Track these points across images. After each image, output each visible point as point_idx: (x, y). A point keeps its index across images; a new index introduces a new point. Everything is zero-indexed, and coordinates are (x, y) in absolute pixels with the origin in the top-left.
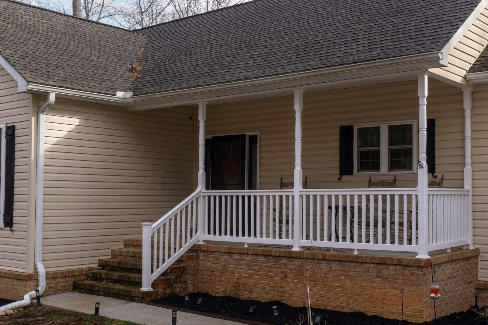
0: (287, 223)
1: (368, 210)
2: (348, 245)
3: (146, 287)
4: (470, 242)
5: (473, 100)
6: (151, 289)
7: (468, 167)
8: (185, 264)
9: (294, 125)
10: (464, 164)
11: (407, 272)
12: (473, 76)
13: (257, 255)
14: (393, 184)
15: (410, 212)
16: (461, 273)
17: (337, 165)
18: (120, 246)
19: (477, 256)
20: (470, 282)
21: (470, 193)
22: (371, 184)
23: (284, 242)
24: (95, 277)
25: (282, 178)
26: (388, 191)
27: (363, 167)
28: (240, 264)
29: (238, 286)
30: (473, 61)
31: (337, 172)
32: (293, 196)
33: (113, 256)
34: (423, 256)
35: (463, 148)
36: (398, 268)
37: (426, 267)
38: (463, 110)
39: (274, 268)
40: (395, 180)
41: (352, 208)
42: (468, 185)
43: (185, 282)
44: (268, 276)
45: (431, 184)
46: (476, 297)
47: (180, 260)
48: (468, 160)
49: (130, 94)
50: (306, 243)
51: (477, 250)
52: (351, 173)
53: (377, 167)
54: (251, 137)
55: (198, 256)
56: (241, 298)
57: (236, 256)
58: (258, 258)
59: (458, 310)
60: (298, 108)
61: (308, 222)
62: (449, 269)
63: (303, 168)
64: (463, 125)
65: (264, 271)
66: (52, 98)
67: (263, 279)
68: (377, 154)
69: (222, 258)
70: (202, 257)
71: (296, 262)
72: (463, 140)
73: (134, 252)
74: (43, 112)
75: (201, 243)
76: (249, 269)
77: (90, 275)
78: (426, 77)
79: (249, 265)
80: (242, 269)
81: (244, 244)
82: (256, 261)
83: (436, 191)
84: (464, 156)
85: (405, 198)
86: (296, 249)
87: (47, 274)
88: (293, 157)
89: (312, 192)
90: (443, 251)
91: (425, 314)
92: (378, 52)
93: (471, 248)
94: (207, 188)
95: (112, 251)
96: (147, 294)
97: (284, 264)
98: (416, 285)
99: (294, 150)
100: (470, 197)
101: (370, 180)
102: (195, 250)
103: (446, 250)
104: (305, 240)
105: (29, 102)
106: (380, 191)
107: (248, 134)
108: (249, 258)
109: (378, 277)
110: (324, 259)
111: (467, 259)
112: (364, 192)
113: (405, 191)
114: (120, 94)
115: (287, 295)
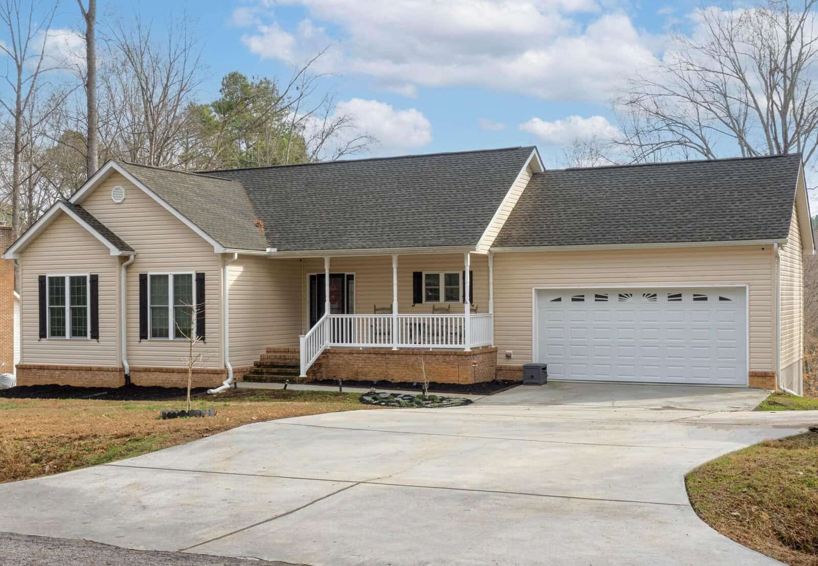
0: (389, 334)
1: (433, 325)
2: (426, 346)
3: (303, 375)
4: (492, 342)
5: (494, 261)
6: (306, 376)
7: (491, 301)
8: (320, 362)
9: (393, 277)
10: (489, 299)
11: (460, 358)
12: (493, 249)
13: (370, 353)
14: (447, 311)
15: (460, 327)
16: (487, 360)
17: (412, 297)
18: (264, 352)
19: (496, 351)
20: (493, 366)
21: (492, 316)
22: (435, 310)
23: (387, 345)
24: (256, 372)
25: (375, 306)
26: (445, 316)
27: (429, 298)
28: (358, 360)
29: (357, 373)
30: (493, 239)
31: (412, 301)
32: (392, 319)
33: (261, 359)
34: (468, 350)
35: (488, 289)
36: (455, 357)
37: (470, 355)
38: (488, 267)
39: (382, 361)
40: (449, 307)
41: (424, 324)
42: (491, 312)
43: (321, 373)
44: (377, 366)
45: (472, 311)
46: (496, 375)
47: (318, 359)
48: (491, 297)
49: (275, 250)
50: (400, 345)
51: (496, 348)
52: (420, 302)
53: (437, 298)
54: (348, 276)
55: (328, 356)
56: (359, 380)
57: (355, 355)
58: (371, 356)
59: (486, 380)
60: (395, 266)
61: (402, 334)
62: (481, 357)
63: (398, 301)
64: (488, 276)
65: (375, 363)
66: (236, 256)
67: (375, 368)
68: (437, 291)
69: (345, 356)
70: (330, 357)
71: (396, 357)
72: (489, 284)
73: (280, 356)
74: (227, 265)
75: (328, 348)
76: (365, 363)
77: (252, 371)
78: (469, 255)
79: (365, 360)
80: (360, 362)
81: (359, 347)
82: (369, 358)
83: (474, 315)
84: (489, 294)
85: (453, 319)
86: (395, 349)
87: (233, 369)
88: (392, 295)
89: (404, 316)
90: (478, 348)
91: (469, 380)
92: (444, 240)
93: (493, 347)
94: (331, 313)
95: (261, 355)
96: (304, 379)
97: (388, 358)
98: (465, 365)
99: (392, 290)
100: (492, 318)
101: (434, 307)
102: (326, 353)
103: (479, 347)
104: (400, 344)
105: (220, 258)
106: (440, 316)
107: (346, 273)
108: (365, 355)
109: (444, 362)
110: (413, 354)
111: (491, 352)
112: (431, 316)
113: (458, 316)
114: (268, 250)
115: (390, 376)
